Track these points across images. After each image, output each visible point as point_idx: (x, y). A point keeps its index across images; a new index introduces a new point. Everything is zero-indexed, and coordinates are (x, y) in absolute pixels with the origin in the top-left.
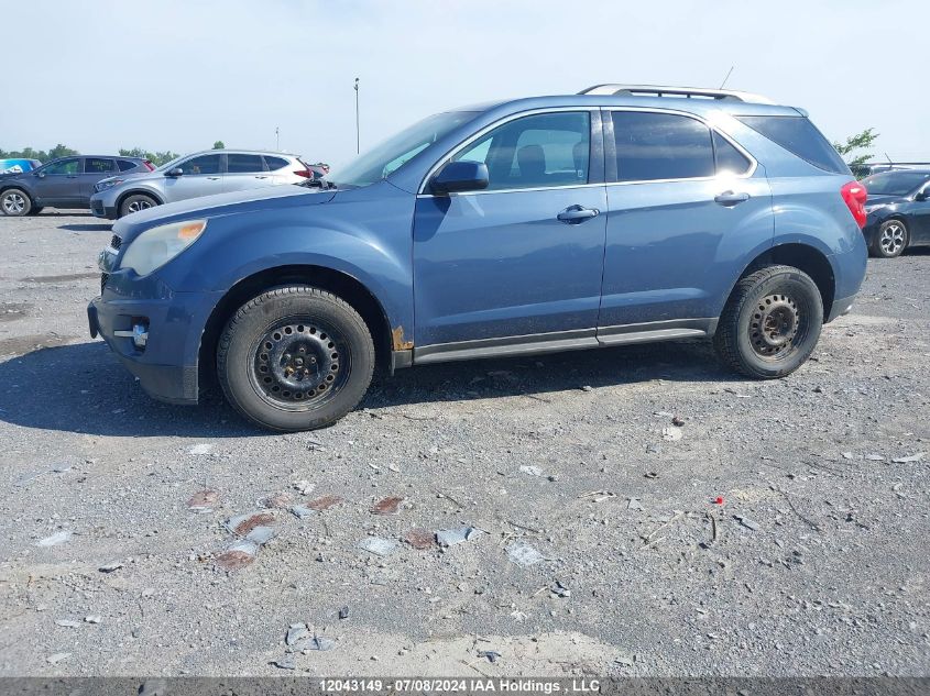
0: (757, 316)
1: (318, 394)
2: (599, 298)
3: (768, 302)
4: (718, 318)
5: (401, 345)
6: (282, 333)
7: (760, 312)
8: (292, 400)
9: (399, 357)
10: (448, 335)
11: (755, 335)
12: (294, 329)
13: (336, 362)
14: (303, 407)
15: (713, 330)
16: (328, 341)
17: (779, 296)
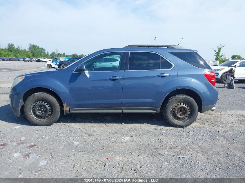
0: (174, 109)
1: (46, 118)
2: (121, 100)
3: (178, 105)
4: (160, 108)
5: (66, 108)
6: (38, 103)
7: (175, 108)
8: (40, 118)
9: (66, 111)
10: (79, 106)
11: (174, 114)
12: (41, 102)
13: (50, 111)
14: (42, 121)
15: (159, 112)
16: (48, 105)
17: (182, 104)
